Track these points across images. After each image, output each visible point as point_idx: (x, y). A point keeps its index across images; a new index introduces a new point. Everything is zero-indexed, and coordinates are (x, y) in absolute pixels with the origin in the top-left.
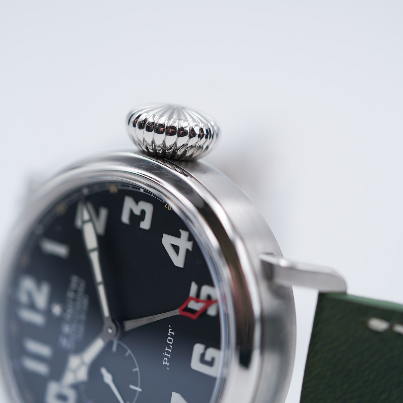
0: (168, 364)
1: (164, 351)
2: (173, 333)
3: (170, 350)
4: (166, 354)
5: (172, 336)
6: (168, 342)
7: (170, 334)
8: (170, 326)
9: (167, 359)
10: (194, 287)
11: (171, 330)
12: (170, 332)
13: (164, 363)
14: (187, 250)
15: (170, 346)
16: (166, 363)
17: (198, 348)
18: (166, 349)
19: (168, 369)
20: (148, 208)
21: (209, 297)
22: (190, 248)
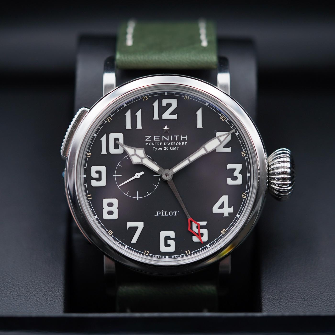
0: (157, 215)
1: (164, 211)
2: (175, 215)
3: (165, 215)
4: (162, 212)
5: (174, 214)
6: (170, 212)
7: (175, 213)
8: (179, 212)
9: (160, 214)
10: (204, 223)
11: (177, 213)
12: (175, 212)
13: (157, 212)
14: (223, 214)
15: (168, 214)
16: (158, 214)
17: (172, 234)
18: (165, 212)
19: (155, 216)
20: (239, 182)
21: (202, 235)
22: (225, 216)
